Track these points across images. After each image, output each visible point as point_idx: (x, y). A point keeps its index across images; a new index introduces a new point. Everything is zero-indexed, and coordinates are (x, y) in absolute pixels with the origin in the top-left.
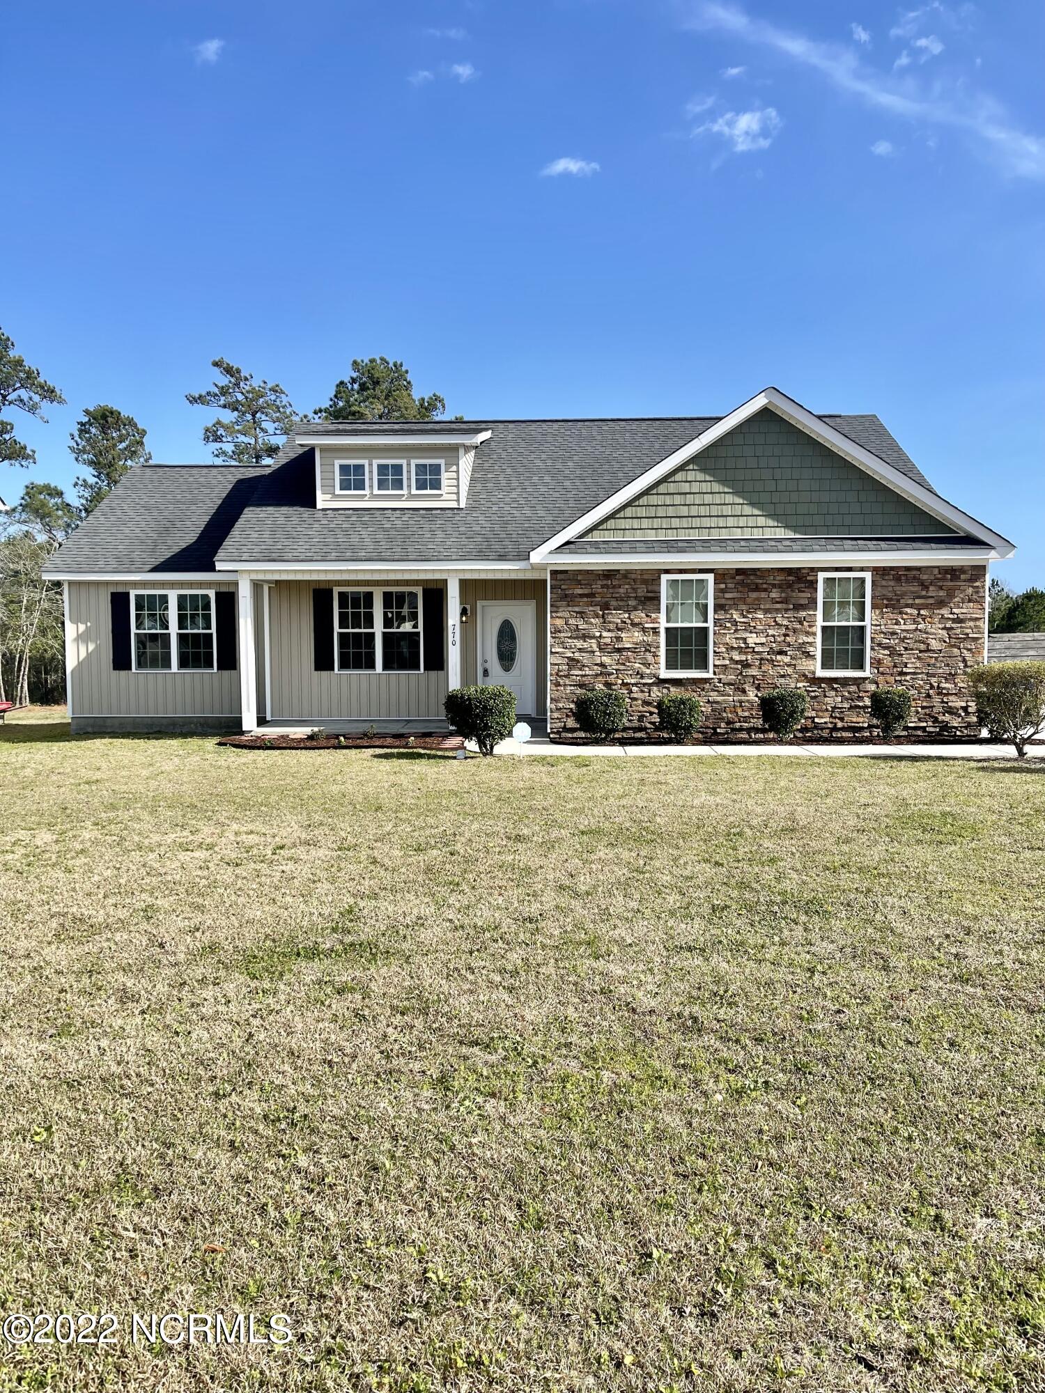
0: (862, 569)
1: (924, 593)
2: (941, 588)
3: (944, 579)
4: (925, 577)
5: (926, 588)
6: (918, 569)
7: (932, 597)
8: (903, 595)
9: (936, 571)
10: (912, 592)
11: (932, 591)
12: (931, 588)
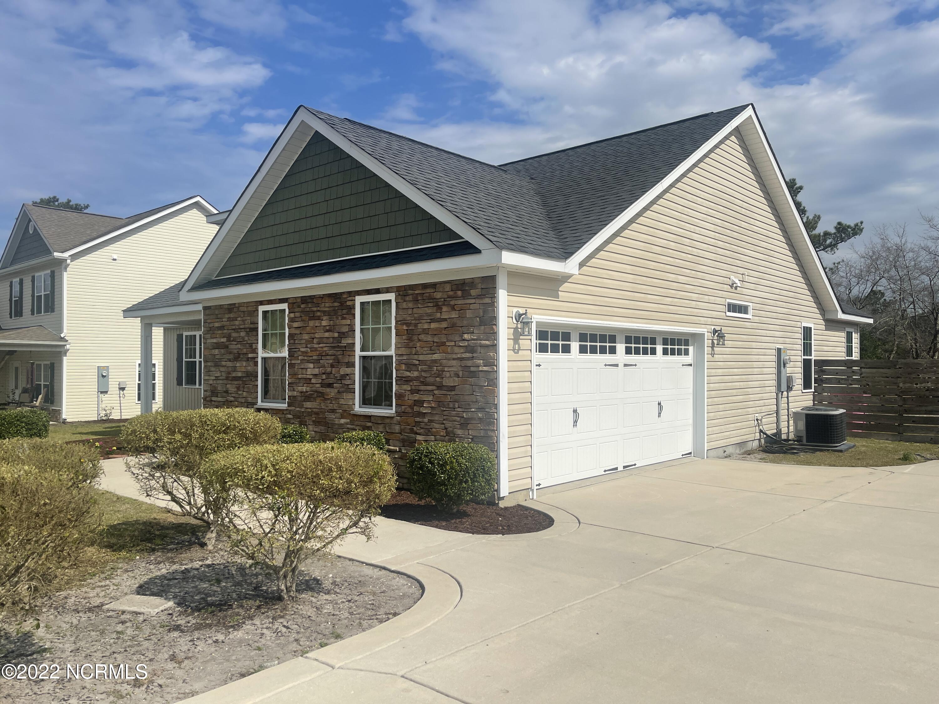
0: (388, 290)
1: (438, 315)
2: (453, 308)
3: (455, 297)
4: (438, 295)
5: (439, 308)
6: (434, 285)
7: (445, 320)
8: (420, 318)
9: (448, 287)
10: (429, 315)
11: (446, 313)
12: (445, 309)
